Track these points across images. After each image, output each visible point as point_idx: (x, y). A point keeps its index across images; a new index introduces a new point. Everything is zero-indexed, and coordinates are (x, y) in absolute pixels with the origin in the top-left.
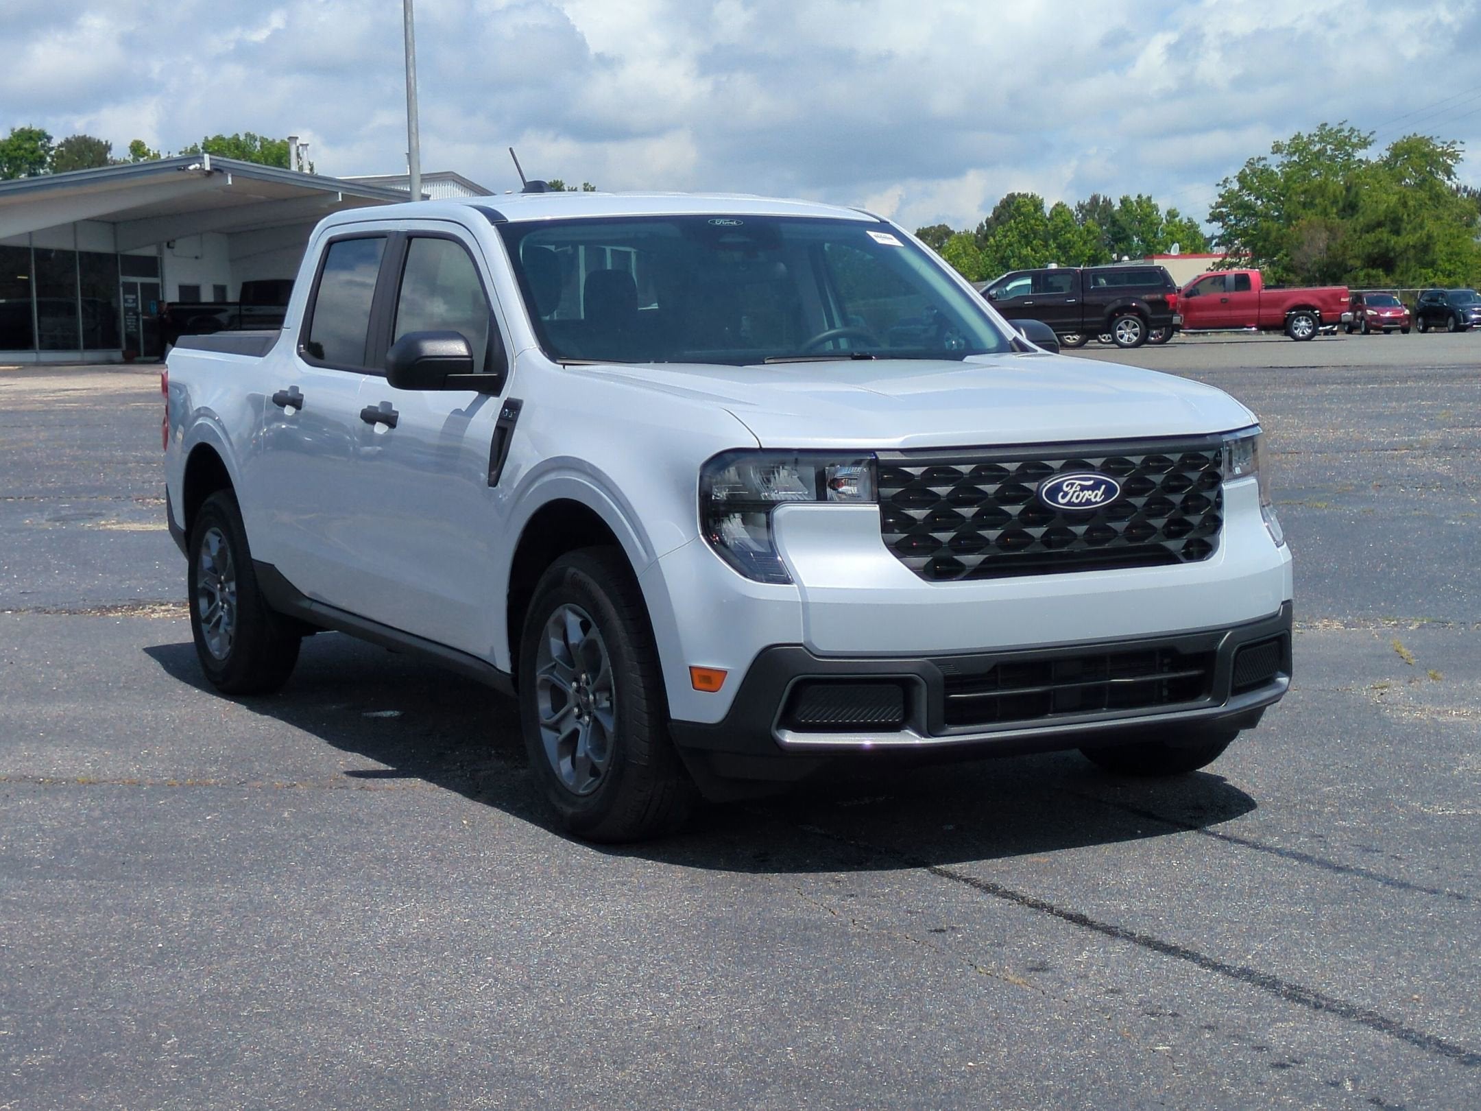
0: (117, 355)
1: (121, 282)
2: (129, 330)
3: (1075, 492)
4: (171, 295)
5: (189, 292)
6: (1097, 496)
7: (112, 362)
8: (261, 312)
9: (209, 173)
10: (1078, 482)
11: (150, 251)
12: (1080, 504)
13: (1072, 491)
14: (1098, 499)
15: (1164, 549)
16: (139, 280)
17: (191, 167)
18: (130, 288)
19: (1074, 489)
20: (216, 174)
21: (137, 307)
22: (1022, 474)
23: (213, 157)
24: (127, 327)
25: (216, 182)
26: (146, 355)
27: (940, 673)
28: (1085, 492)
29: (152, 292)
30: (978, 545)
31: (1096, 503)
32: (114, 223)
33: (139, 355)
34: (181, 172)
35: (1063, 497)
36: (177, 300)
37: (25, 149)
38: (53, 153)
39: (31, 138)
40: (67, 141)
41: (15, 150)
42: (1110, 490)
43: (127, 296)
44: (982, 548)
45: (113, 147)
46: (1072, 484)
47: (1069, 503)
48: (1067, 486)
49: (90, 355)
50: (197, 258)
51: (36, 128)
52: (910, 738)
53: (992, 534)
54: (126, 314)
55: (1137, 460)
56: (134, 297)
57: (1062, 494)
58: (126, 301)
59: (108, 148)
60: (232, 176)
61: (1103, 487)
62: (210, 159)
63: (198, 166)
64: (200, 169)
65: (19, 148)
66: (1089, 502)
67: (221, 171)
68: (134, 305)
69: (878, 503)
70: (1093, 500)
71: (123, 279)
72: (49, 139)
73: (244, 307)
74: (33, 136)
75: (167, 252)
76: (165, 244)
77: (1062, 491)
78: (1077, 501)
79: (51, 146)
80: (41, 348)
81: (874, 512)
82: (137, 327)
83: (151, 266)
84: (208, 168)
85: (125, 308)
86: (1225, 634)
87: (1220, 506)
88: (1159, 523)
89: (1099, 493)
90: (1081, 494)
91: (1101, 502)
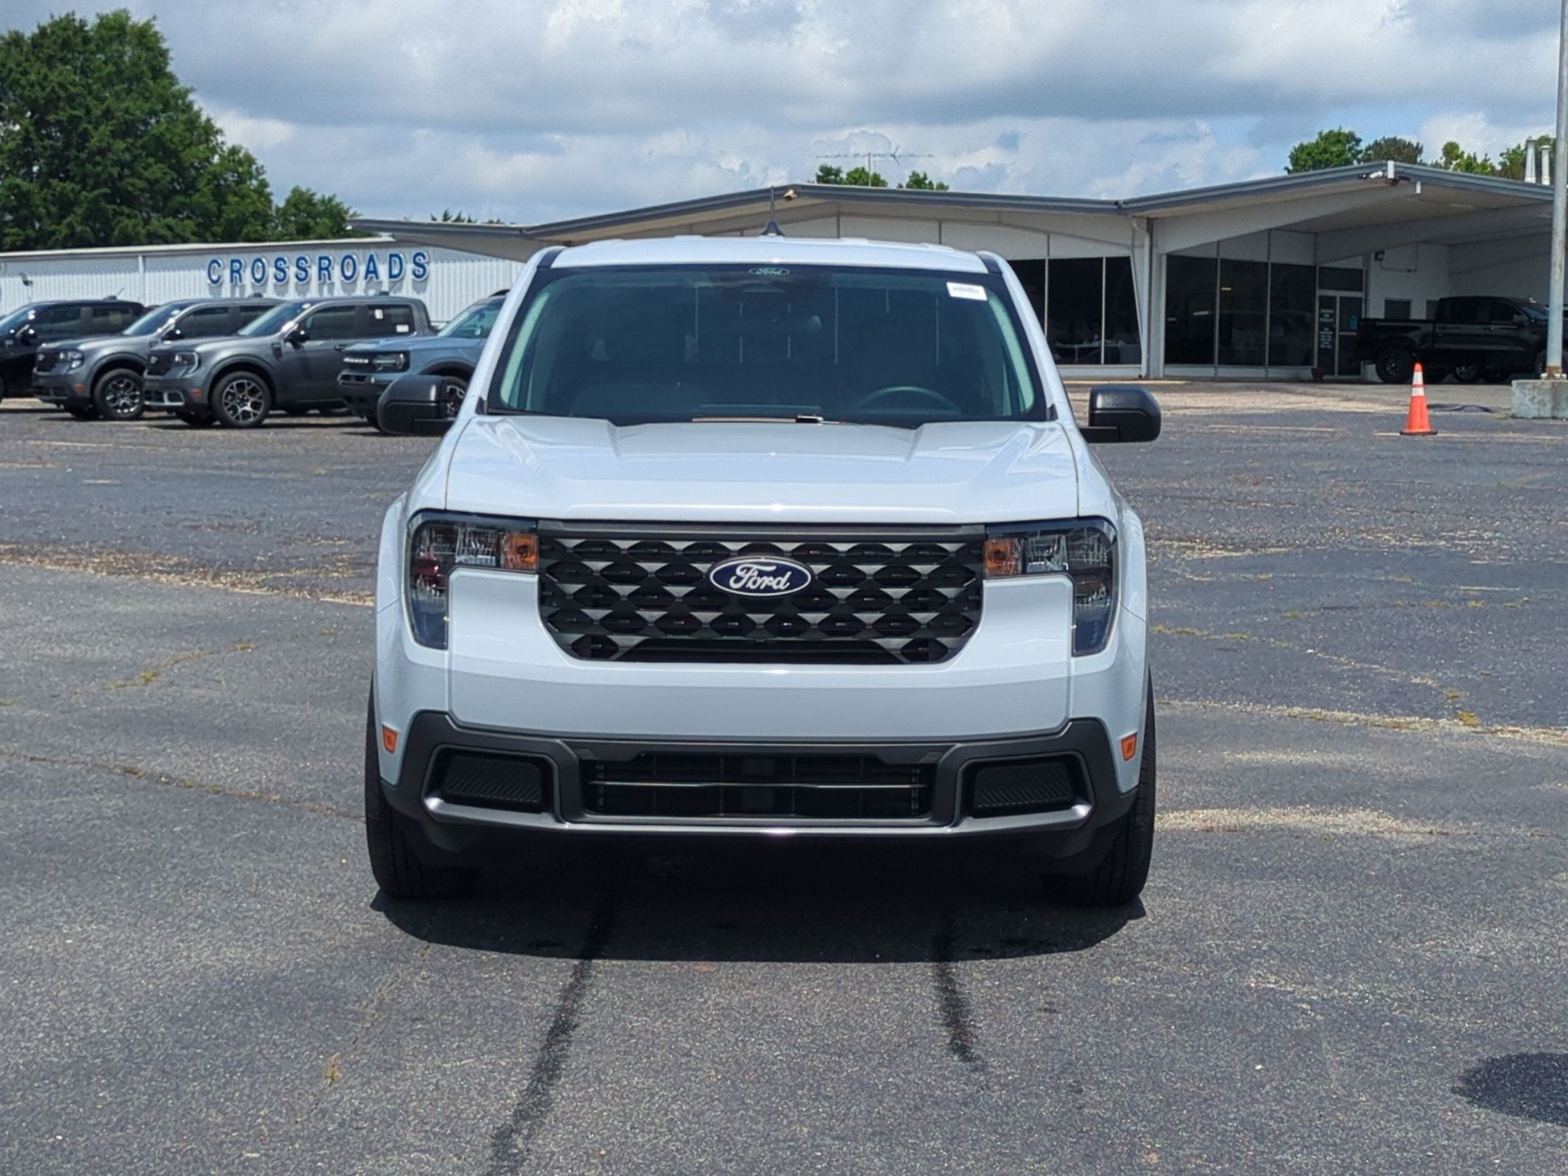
0: (1307, 372)
1: (1317, 296)
2: (1323, 346)
3: (750, 578)
4: (1376, 311)
5: (1398, 308)
6: (780, 584)
7: (1300, 381)
8: (1455, 331)
9: (1394, 182)
10: (756, 567)
11: (1356, 263)
12: (758, 590)
13: (747, 576)
14: (781, 587)
15: (877, 647)
16: (1338, 294)
17: (1373, 176)
18: (1328, 302)
19: (750, 574)
20: (1402, 182)
21: (1335, 323)
22: (690, 554)
23: (1398, 164)
24: (1320, 343)
25: (1401, 191)
26: (1340, 373)
27: (575, 756)
28: (765, 578)
29: (1353, 306)
30: (637, 626)
31: (779, 590)
32: (1315, 234)
33: (1333, 373)
34: (1362, 181)
35: (737, 581)
36: (1382, 316)
37: (1332, 153)
38: (1360, 156)
39: (1339, 141)
40: (1376, 144)
41: (1321, 154)
42: (797, 578)
43: (1323, 311)
44: (640, 629)
45: (1424, 150)
46: (749, 569)
47: (744, 588)
48: (742, 570)
49: (1274, 372)
50: (1409, 271)
51: (1346, 130)
52: (545, 822)
53: (652, 615)
54: (1321, 329)
55: (843, 547)
56: (1332, 311)
57: (734, 578)
58: (1321, 315)
59: (1418, 150)
60: (1422, 185)
61: (789, 574)
62: (1395, 166)
63: (1380, 173)
64: (1383, 177)
65: (1325, 151)
66: (769, 589)
67: (1408, 179)
68: (1332, 320)
69: (537, 573)
70: (775, 587)
71: (1319, 292)
72: (1358, 141)
73: (1438, 325)
74: (1342, 138)
75: (1373, 262)
76: (1373, 255)
77: (735, 574)
78: (753, 587)
79: (1359, 148)
80: (1220, 363)
81: (532, 583)
82: (1333, 343)
83: (1355, 279)
84: (1391, 175)
85: (1320, 323)
86: (950, 747)
87: (978, 605)
88: (869, 617)
89: (784, 580)
90: (759, 580)
91: (787, 589)
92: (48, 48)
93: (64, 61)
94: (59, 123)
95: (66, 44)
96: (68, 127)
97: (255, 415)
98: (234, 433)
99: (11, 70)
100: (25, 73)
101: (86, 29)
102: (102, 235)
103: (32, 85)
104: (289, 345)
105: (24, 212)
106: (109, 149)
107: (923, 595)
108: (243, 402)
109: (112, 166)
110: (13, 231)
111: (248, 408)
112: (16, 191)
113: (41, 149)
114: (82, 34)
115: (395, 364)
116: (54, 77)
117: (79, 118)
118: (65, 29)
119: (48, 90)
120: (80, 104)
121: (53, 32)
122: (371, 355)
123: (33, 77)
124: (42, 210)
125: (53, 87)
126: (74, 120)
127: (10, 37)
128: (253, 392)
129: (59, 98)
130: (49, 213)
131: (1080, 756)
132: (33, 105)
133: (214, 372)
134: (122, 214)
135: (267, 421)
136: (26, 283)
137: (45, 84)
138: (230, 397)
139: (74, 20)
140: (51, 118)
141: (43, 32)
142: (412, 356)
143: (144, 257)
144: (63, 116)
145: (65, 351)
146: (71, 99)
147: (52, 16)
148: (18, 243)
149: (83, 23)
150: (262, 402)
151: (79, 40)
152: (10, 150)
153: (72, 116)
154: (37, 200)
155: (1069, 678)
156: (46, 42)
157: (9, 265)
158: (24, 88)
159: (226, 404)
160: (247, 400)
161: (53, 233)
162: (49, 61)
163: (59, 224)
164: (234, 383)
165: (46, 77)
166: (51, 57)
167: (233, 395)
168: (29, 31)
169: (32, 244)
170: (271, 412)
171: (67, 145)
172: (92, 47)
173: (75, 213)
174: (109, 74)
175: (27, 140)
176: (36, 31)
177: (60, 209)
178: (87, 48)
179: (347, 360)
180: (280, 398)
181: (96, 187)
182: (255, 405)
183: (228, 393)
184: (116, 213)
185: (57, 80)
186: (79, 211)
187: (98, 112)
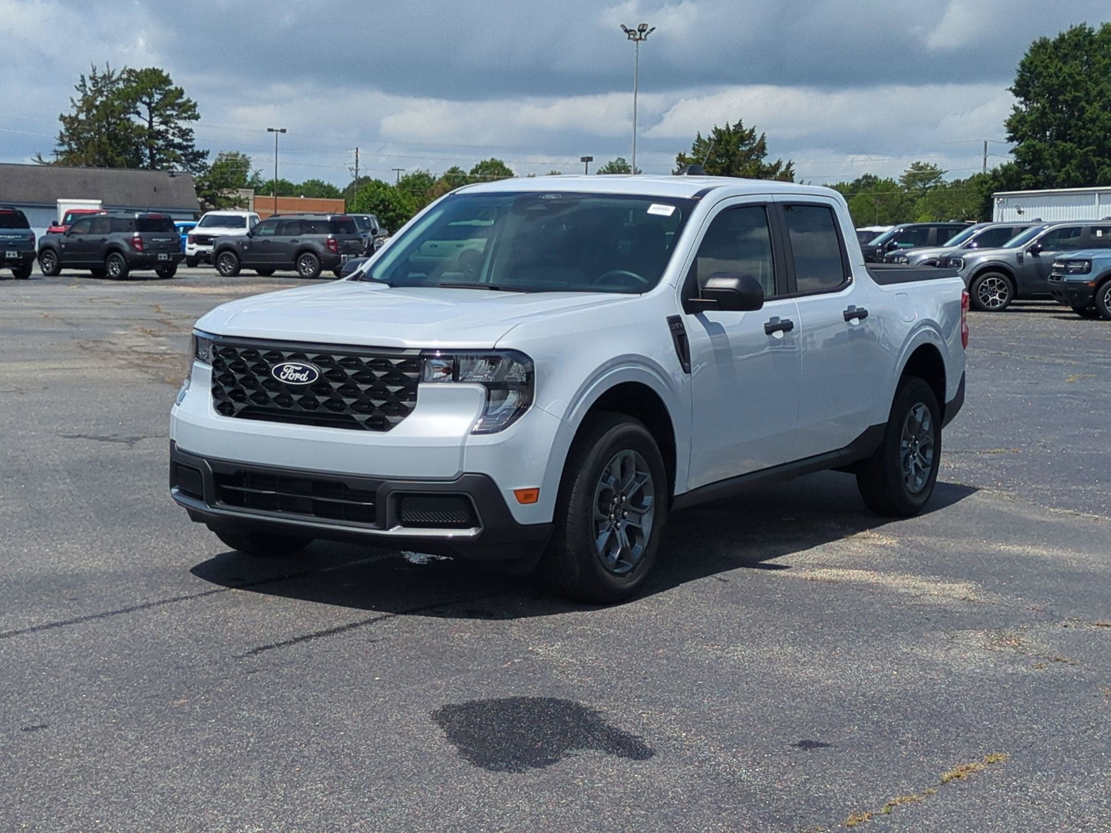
3: (290, 373)
6: (303, 377)
10: (292, 367)
12: (293, 381)
13: (288, 372)
14: (304, 379)
15: (353, 418)
19: (290, 371)
27: (211, 470)
28: (297, 374)
31: (303, 382)
35: (283, 375)
42: (311, 375)
46: (289, 368)
47: (287, 379)
48: (287, 368)
53: (250, 392)
55: (337, 358)
57: (283, 373)
61: (308, 372)
66: (298, 380)
69: (212, 366)
70: (301, 380)
77: (283, 371)
78: (291, 379)
86: (383, 482)
87: (414, 398)
88: (349, 401)
89: (305, 375)
90: (294, 375)
91: (307, 381)
92: (1064, 49)
93: (1075, 58)
94: (1066, 101)
95: (1077, 46)
96: (1072, 104)
97: (1001, 302)
98: (984, 315)
99: (1037, 67)
100: (1047, 67)
101: (1093, 34)
102: (1089, 178)
103: (1050, 76)
104: (1029, 254)
105: (1037, 164)
106: (1098, 118)
107: (378, 390)
108: (993, 293)
109: (1099, 131)
110: (1027, 176)
111: (997, 297)
112: (1032, 149)
113: (1053, 120)
114: (1089, 38)
115: (1082, 268)
116: (1066, 69)
117: (1080, 98)
118: (1077, 35)
119: (1061, 79)
120: (1082, 88)
121: (1069, 38)
122: (1068, 261)
123: (1051, 71)
124: (1049, 162)
125: (1065, 77)
126: (1076, 99)
127: (1040, 42)
128: (1001, 286)
129: (1068, 84)
130: (1054, 164)
131: (470, 496)
132: (1050, 90)
133: (974, 272)
134: (1103, 164)
135: (1008, 307)
136: (1020, 212)
137: (1060, 75)
138: (984, 290)
139: (1085, 28)
140: (1061, 98)
141: (1062, 38)
142: (1093, 262)
143: (1099, 194)
144: (1068, 96)
145: (899, 256)
146: (1076, 85)
147: (1071, 27)
148: (1031, 185)
149: (1091, 30)
150: (1007, 293)
151: (1087, 43)
152: (1031, 121)
153: (1075, 96)
154: (1046, 155)
155: (462, 448)
156: (1064, 45)
157: (1010, 200)
158: (1045, 77)
159: (981, 294)
160: (997, 292)
161: (1055, 178)
162: (1065, 59)
163: (1060, 171)
164: (988, 280)
165: (1061, 69)
166: (1066, 55)
167: (986, 288)
168: (1053, 37)
169: (1040, 185)
170: (1012, 301)
171: (1072, 116)
172: (1095, 46)
173: (1071, 163)
174: (1105, 65)
175: (1043, 114)
176: (1058, 37)
177: (1062, 161)
178: (1092, 47)
179: (1055, 265)
180: (1020, 291)
181: (1088, 145)
182: (1002, 296)
183: (983, 287)
184: (1099, 164)
185: (1068, 71)
186: (1074, 162)
187: (1095, 93)
